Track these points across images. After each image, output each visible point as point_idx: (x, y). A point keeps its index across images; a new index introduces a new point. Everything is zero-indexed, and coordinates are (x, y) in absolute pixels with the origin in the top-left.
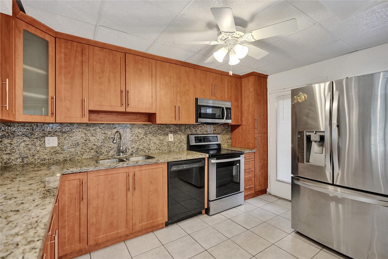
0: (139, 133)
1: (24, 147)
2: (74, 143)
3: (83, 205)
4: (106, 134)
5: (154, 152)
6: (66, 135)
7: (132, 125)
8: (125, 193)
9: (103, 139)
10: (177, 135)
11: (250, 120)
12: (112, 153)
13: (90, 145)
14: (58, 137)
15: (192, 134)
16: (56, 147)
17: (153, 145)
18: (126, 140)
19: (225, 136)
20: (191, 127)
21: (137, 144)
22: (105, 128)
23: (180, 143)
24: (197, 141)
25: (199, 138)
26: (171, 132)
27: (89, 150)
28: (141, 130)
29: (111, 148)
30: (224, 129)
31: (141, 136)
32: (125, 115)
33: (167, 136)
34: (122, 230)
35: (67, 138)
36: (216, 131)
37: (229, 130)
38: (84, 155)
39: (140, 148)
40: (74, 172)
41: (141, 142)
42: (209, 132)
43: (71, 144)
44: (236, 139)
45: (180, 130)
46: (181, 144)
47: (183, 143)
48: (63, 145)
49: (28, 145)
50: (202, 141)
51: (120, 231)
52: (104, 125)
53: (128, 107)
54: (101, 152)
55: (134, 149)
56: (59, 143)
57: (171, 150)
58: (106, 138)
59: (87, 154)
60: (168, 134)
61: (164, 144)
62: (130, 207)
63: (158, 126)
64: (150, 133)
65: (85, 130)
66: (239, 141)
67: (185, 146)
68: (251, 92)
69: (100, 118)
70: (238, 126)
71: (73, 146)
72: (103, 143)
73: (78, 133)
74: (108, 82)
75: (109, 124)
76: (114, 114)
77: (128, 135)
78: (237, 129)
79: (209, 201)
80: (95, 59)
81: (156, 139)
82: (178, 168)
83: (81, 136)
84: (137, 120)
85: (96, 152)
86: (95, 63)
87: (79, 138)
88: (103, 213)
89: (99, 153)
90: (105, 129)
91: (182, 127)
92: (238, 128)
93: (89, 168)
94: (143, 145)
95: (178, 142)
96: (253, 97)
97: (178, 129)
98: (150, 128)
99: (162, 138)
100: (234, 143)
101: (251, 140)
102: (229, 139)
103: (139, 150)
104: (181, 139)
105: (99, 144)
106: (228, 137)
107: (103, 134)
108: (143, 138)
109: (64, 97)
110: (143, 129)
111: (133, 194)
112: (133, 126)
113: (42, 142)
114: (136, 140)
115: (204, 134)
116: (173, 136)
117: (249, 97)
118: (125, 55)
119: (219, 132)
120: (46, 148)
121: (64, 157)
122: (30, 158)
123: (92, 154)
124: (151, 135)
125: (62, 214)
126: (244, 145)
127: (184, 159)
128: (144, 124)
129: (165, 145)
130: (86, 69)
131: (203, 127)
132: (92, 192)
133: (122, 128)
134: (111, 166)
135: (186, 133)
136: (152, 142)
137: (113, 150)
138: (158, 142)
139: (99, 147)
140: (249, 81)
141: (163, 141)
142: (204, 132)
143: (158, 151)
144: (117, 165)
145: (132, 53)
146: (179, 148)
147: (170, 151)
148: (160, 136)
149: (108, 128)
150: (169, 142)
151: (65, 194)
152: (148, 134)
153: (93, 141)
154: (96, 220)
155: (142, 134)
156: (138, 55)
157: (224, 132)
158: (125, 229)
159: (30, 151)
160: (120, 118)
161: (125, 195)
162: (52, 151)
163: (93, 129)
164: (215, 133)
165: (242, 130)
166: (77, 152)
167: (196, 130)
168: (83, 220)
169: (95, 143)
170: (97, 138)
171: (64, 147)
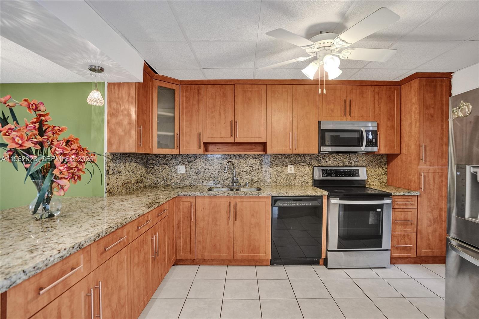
0: (254, 164)
1: (165, 173)
2: (196, 171)
3: (193, 223)
4: (222, 163)
5: (271, 185)
7: (247, 155)
8: (227, 221)
9: (219, 168)
10: (299, 167)
11: (413, 147)
12: (227, 182)
13: (209, 174)
14: (186, 166)
15: (321, 166)
16: (184, 174)
17: (269, 177)
19: (374, 169)
20: (320, 157)
21: (251, 175)
23: (303, 176)
24: (325, 175)
25: (329, 171)
26: (291, 163)
27: (208, 178)
28: (256, 161)
29: (227, 178)
30: (373, 160)
31: (256, 167)
32: (240, 145)
33: (286, 168)
34: (224, 255)
35: (192, 167)
36: (358, 162)
37: (382, 161)
38: (204, 183)
39: (254, 179)
40: (186, 195)
41: (256, 173)
42: (347, 164)
43: (195, 172)
44: (393, 175)
45: (303, 161)
46: (305, 177)
47: (308, 176)
48: (189, 172)
49: (167, 171)
50: (333, 175)
51: (222, 254)
52: (221, 155)
53: (236, 138)
54: (218, 180)
55: (249, 180)
56: (186, 171)
57: (290, 183)
58: (222, 167)
59: (206, 181)
60: (287, 165)
61: (282, 177)
62: (231, 235)
63: (276, 157)
64: (266, 164)
65: (205, 160)
66: (397, 178)
67: (310, 181)
68: (414, 103)
69: (217, 149)
70: (396, 156)
71: (196, 174)
72: (220, 172)
73: (199, 162)
74: (219, 116)
75: (225, 154)
76: (230, 144)
77: (242, 165)
78: (394, 161)
79: (327, 250)
80: (208, 96)
81: (273, 170)
82: (284, 204)
83: (202, 165)
84: (252, 150)
85: (214, 180)
86: (208, 100)
87: (200, 167)
88: (207, 234)
90: (221, 160)
91: (306, 157)
92: (396, 159)
93: (196, 193)
94: (258, 176)
95: (300, 175)
96: (417, 111)
97: (301, 159)
98: (265, 158)
99: (279, 169)
100: (390, 180)
101: (413, 177)
102: (383, 173)
103: (254, 182)
104: (305, 172)
105: (216, 173)
106: (380, 171)
107: (219, 164)
108: (258, 168)
109: (186, 132)
110: (258, 160)
111: (234, 223)
112: (248, 157)
113: (176, 170)
114: (251, 171)
115: (338, 166)
116: (294, 167)
117: (412, 111)
118: (234, 86)
119: (364, 164)
120: (178, 174)
121: (190, 183)
122: (169, 181)
123: (211, 182)
124: (267, 166)
125: (178, 227)
126: (404, 184)
127: (292, 195)
128: (260, 154)
129: (284, 178)
130: (201, 106)
131: (338, 157)
132: (200, 214)
133: (236, 158)
134: (213, 194)
135: (312, 164)
136: (268, 173)
137: (228, 179)
138: (275, 174)
139: (216, 176)
140: (411, 87)
141: (281, 173)
142: (339, 164)
143: (275, 184)
144: (218, 193)
145: (241, 82)
146: (301, 182)
147: (290, 185)
148: (277, 168)
149: (224, 159)
150: (289, 174)
151: (180, 211)
152: (264, 165)
153: (211, 170)
154: (203, 238)
155: (257, 165)
156: (247, 83)
157: (374, 164)
158: (226, 254)
159: (168, 176)
160: (235, 148)
161: (227, 223)
162: (182, 177)
163: (212, 159)
164: (357, 165)
165: (402, 161)
166: (199, 180)
167: (326, 161)
168: (193, 236)
169: (213, 172)
170: (214, 168)
171: (190, 174)
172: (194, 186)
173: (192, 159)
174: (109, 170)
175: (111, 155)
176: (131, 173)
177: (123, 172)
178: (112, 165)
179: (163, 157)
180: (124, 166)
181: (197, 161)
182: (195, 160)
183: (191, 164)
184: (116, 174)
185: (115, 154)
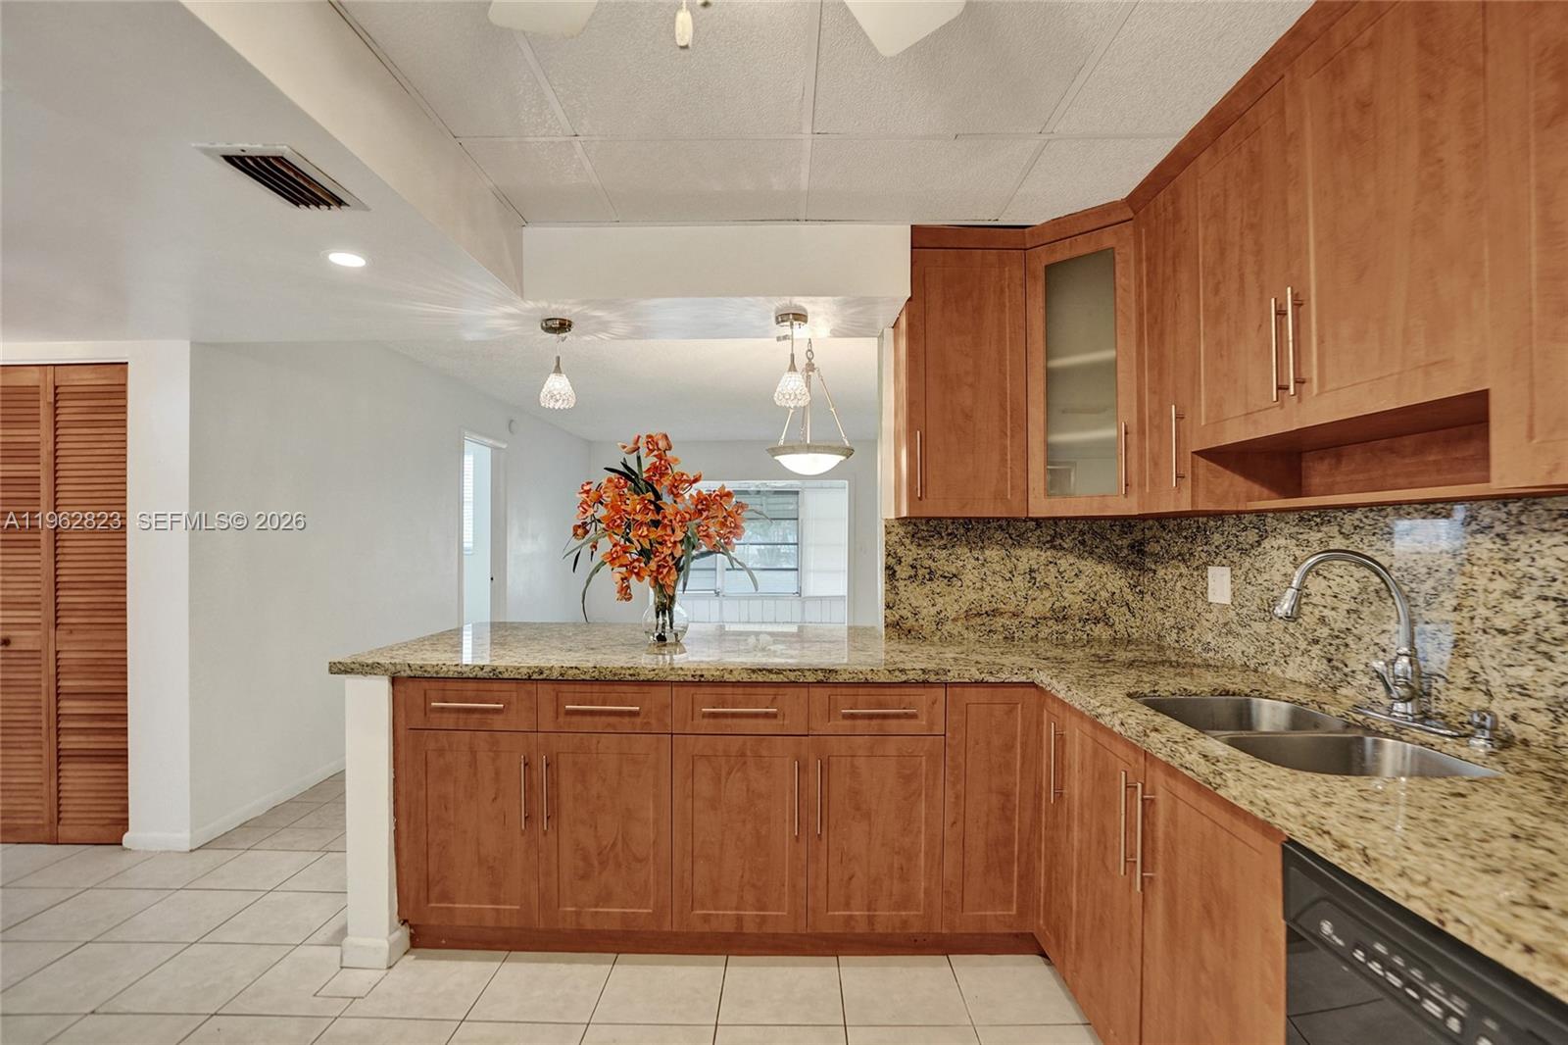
2: (1265, 597)
6: (1247, 563)
9: (1353, 595)
14: (1232, 570)
16: (1227, 607)
18: (1472, 618)
21: (1549, 670)
22: (1363, 532)
27: (1304, 645)
35: (1251, 575)
38: (1291, 664)
43: (1259, 602)
48: (1242, 602)
49: (1186, 588)
52: (1358, 514)
54: (1346, 666)
55: (1525, 702)
56: (1234, 594)
58: (1365, 588)
65: (1294, 542)
69: (1347, 475)
71: (1262, 615)
72: (1355, 616)
73: (1274, 553)
74: (1240, 294)
75: (1381, 507)
77: (1480, 582)
83: (1284, 570)
85: (1330, 660)
87: (1279, 578)
89: (1337, 669)
90: (1362, 540)
105: (1341, 620)
112: (1519, 519)
113: (1205, 584)
114: (1543, 637)
120: (1212, 607)
122: (1189, 632)
123: (1314, 667)
130: (1182, 276)
139: (1337, 637)
149: (1374, 534)
153: (1317, 599)
159: (1188, 608)
162: (1221, 620)
163: (1320, 535)
166: (1273, 644)
169: (1325, 613)
170: (1330, 587)
171: (1245, 611)
172: (1256, 671)
173: (1252, 536)
174: (897, 568)
175: (903, 525)
176: (1019, 582)
177: (970, 576)
178: (910, 553)
179: (1176, 528)
180: (978, 559)
181: (1268, 547)
182: (1259, 543)
183: (1248, 560)
184: (931, 580)
185: (924, 522)
